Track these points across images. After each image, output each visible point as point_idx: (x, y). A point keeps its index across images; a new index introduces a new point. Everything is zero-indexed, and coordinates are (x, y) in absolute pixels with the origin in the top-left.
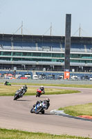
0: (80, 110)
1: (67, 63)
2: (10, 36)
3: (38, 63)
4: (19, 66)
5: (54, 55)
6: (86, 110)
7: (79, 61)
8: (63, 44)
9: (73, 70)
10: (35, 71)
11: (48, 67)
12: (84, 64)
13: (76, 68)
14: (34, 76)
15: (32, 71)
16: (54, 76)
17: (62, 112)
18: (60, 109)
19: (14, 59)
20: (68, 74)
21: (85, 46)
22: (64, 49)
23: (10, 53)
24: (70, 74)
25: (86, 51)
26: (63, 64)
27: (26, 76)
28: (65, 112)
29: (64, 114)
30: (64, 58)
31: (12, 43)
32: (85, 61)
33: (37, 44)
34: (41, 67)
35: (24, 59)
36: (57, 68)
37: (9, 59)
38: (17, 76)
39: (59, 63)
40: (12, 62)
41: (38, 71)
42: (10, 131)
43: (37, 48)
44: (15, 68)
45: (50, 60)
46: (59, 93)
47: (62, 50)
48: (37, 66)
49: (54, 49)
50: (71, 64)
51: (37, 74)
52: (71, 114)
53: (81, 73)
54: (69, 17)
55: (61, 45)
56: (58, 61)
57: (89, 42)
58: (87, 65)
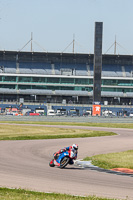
0: (114, 160)
1: (97, 92)
2: (15, 53)
3: (54, 92)
4: (27, 97)
5: (78, 81)
6: (124, 160)
7: (114, 90)
8: (91, 65)
9: (106, 103)
10: (51, 105)
11: (69, 98)
12: (121, 94)
13: (111, 100)
14: (49, 111)
15: (47, 105)
16: (77, 111)
17: (89, 163)
18: (87, 159)
19: (20, 87)
20: (98, 109)
21: (123, 68)
22: (93, 72)
23: (14, 78)
24: (101, 108)
25: (124, 75)
26: (91, 93)
27: (37, 111)
28: (93, 163)
29: (92, 166)
30: (92, 85)
31: (18, 64)
32: (123, 90)
33: (53, 66)
34: (59, 98)
35: (34, 87)
36: (83, 99)
37: (13, 86)
38: (24, 111)
39: (85, 93)
40: (17, 91)
41: (54, 105)
42: (12, 190)
43: (53, 71)
44: (22, 100)
45: (72, 88)
46: (85, 136)
47: (89, 74)
48: (53, 96)
49: (78, 72)
50: (103, 93)
51: (53, 108)
52: (103, 166)
53: (117, 106)
55: (88, 67)
56: (83, 89)
57: (129, 63)
58: (126, 95)
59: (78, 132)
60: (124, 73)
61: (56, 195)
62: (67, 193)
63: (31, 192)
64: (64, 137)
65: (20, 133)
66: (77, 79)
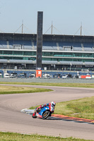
1: (39, 61)
3: (9, 61)
6: (58, 109)
7: (51, 59)
8: (35, 42)
9: (45, 68)
10: (7, 70)
11: (19, 65)
12: (56, 62)
13: (49, 66)
14: (5, 74)
15: (3, 70)
16: (25, 74)
20: (40, 73)
21: (57, 44)
22: (36, 47)
24: (42, 72)
26: (35, 62)
30: (35, 56)
32: (58, 60)
33: (8, 42)
34: (12, 65)
36: (29, 66)
39: (31, 62)
41: (9, 70)
43: (8, 46)
45: (21, 58)
46: (31, 92)
47: (33, 48)
48: (8, 64)
49: (26, 47)
50: (43, 62)
54: (40, 14)
55: (33, 43)
56: (29, 59)
57: (61, 40)
58: (59, 63)
59: (26, 89)
60: (58, 48)
61: (10, 134)
62: (18, 132)
64: (15, 93)
66: (25, 52)
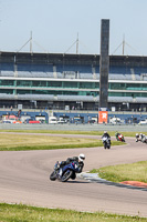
0: (124, 172)
1: (104, 97)
2: (12, 55)
3: (56, 98)
4: (27, 103)
5: (82, 85)
6: (135, 172)
7: (123, 94)
8: (97, 67)
9: (113, 109)
10: (53, 111)
11: (72, 104)
12: (130, 99)
13: (119, 106)
14: (50, 118)
15: (48, 111)
17: (95, 176)
18: (93, 171)
19: (19, 91)
20: (105, 115)
21: (132, 70)
22: (99, 75)
23: (11, 82)
24: (108, 115)
25: (133, 78)
26: (97, 99)
27: (38, 119)
28: (100, 175)
29: (99, 178)
30: (98, 90)
31: (16, 66)
32: (133, 95)
33: (54, 68)
34: (62, 104)
35: (34, 92)
36: (88, 105)
37: (11, 91)
38: (23, 119)
39: (90, 98)
40: (15, 96)
41: (56, 111)
42: (12, 206)
43: (55, 74)
44: (20, 106)
45: (76, 93)
46: (91, 146)
47: (95, 78)
48: (55, 102)
49: (82, 75)
50: (110, 99)
51: (55, 115)
52: (111, 180)
53: (126, 113)
54: (105, 24)
55: (94, 69)
56: (88, 94)
57: (138, 64)
58: (135, 100)
59: (83, 142)
60: (133, 76)
61: (61, 211)
62: (73, 208)
63: (33, 208)
64: (67, 147)
65: (19, 143)
66: (81, 83)
